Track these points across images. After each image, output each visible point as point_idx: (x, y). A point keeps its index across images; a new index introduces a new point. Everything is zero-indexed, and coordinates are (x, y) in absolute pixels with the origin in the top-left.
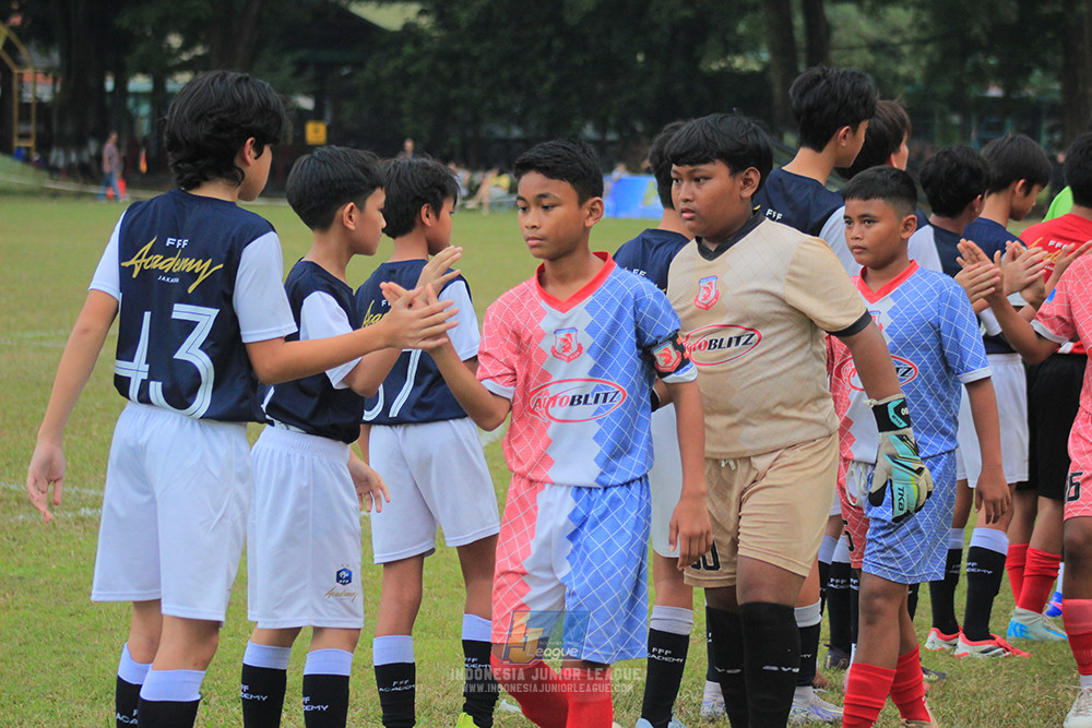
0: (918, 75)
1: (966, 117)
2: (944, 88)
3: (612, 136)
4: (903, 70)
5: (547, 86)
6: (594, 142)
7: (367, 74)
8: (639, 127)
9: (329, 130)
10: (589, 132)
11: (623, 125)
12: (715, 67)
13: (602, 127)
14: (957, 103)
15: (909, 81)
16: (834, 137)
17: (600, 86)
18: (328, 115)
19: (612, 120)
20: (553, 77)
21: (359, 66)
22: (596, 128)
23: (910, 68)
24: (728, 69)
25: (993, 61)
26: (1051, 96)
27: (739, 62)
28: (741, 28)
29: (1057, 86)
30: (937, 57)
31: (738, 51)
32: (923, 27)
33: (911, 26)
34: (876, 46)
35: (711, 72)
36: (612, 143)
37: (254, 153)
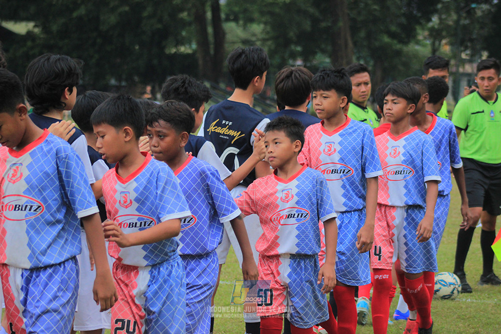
3: (124, 84)
5: (94, 61)
6: (116, 87)
8: (136, 78)
10: (113, 82)
11: (129, 78)
12: (173, 50)
13: (119, 79)
16: (252, 81)
17: (118, 60)
19: (124, 77)
20: (97, 56)
22: (116, 80)
24: (178, 53)
25: (299, 49)
26: (325, 65)
27: (182, 49)
28: (184, 33)
29: (328, 60)
30: (273, 47)
31: (183, 44)
32: (268, 33)
33: (262, 33)
34: (245, 42)
35: (170, 54)
36: (124, 86)
37: (68, 93)
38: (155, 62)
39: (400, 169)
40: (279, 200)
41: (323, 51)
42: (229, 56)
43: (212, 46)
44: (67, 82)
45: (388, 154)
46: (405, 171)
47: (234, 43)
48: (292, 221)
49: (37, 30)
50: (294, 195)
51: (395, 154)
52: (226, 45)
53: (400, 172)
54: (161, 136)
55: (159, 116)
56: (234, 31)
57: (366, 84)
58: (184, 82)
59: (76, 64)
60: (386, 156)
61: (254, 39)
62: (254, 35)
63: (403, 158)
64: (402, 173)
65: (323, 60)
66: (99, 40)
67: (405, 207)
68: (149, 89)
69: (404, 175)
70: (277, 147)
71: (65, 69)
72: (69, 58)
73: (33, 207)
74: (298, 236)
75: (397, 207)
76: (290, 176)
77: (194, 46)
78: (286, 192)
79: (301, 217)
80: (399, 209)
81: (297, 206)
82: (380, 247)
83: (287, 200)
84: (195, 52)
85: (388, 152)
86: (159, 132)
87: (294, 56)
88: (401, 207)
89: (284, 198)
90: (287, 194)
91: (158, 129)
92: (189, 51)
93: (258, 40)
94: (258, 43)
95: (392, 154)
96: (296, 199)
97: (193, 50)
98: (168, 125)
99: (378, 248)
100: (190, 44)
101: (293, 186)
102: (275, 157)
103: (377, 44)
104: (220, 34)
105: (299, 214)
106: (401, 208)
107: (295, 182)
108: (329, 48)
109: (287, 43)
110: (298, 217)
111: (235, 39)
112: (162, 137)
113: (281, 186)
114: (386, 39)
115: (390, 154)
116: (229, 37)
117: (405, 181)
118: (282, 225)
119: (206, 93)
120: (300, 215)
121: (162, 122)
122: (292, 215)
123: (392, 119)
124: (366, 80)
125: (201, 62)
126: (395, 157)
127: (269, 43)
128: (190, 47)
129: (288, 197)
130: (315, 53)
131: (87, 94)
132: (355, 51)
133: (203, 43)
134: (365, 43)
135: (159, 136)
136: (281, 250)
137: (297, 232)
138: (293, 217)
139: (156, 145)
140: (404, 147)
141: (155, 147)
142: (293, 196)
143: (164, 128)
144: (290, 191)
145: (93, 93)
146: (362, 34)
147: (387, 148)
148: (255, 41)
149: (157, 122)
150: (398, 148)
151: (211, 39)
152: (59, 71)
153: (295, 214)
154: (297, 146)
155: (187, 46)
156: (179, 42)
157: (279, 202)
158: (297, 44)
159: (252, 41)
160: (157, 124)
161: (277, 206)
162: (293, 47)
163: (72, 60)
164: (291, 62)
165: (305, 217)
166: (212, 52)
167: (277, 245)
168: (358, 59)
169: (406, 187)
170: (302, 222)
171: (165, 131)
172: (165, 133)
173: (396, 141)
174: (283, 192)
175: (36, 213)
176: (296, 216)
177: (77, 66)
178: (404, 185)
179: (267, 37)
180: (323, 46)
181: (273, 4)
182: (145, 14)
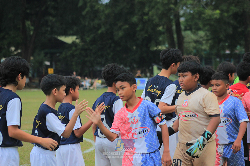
0: (207, 48)
1: (221, 59)
2: (214, 52)
3: (128, 69)
4: (203, 47)
5: (110, 56)
8: (135, 65)
12: (155, 48)
14: (218, 55)
15: (205, 50)
16: (171, 66)
17: (124, 56)
20: (112, 54)
23: (205, 47)
24: (157, 49)
25: (227, 44)
26: (242, 53)
27: (160, 48)
28: (160, 39)
29: (243, 50)
30: (212, 44)
31: (160, 45)
37: (21, 78)
38: (144, 55)
41: (241, 45)
43: (177, 46)
49: (78, 41)
52: (185, 44)
56: (190, 36)
62: (201, 37)
65: (241, 50)
66: (112, 45)
77: (167, 46)
109: (219, 41)
111: (190, 40)
127: (210, 41)
128: (165, 46)
151: (176, 41)
155: (163, 46)
158: (226, 41)
159: (200, 41)
181: (209, 20)
182: (138, 29)
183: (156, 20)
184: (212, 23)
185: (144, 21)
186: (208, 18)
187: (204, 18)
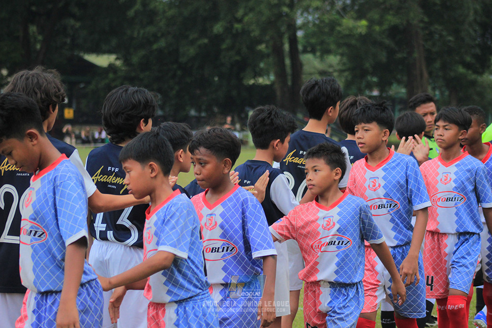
3: (203, 114)
5: (174, 92)
6: (196, 117)
7: (92, 87)
8: (216, 109)
9: (75, 112)
10: (193, 113)
11: (209, 109)
12: (252, 82)
13: (199, 110)
16: (326, 111)
17: (198, 92)
18: (74, 105)
19: (203, 107)
20: (177, 88)
21: (88, 83)
22: (196, 111)
24: (256, 84)
25: (375, 79)
26: (400, 95)
27: (261, 80)
28: (262, 65)
29: (403, 90)
30: (350, 78)
31: (260, 75)
32: (344, 64)
33: (338, 64)
34: (322, 73)
35: (249, 85)
36: (204, 117)
37: (144, 125)
38: (234, 93)
39: (451, 195)
40: (321, 227)
41: (399, 82)
42: (303, 88)
43: (289, 78)
44: (143, 114)
45: (439, 180)
46: (457, 198)
47: (311, 74)
48: (333, 248)
49: (118, 63)
50: (336, 223)
51: (445, 180)
52: (304, 76)
53: (451, 199)
54: (202, 163)
55: (200, 144)
56: (311, 63)
57: (432, 114)
58: (270, 113)
59: (153, 97)
60: (437, 182)
61: (331, 70)
62: (331, 66)
63: (454, 185)
64: (453, 200)
65: (399, 91)
66: (179, 73)
67: (456, 234)
68: (229, 119)
69: (455, 202)
70: (316, 174)
71: (142, 101)
72: (146, 91)
73: (38, 233)
74: (338, 264)
75: (449, 234)
76: (330, 204)
77: (272, 78)
78: (327, 219)
79: (342, 244)
80: (450, 236)
81: (339, 234)
82: (432, 277)
83: (328, 227)
84: (273, 84)
85: (438, 178)
86: (200, 159)
87: (370, 87)
88: (452, 234)
89: (325, 225)
90: (328, 221)
91: (199, 157)
92: (268, 83)
93: (335, 71)
94: (335, 74)
95: (443, 180)
96: (337, 226)
97: (271, 81)
98: (209, 152)
99: (430, 279)
100: (268, 75)
101: (334, 214)
102: (314, 185)
103: (452, 74)
104: (297, 66)
105: (339, 242)
106: (453, 236)
107: (336, 210)
108: (405, 78)
109: (363, 74)
110: (338, 244)
111: (312, 70)
112: (203, 165)
113: (322, 213)
114: (461, 70)
115: (441, 180)
116: (306, 68)
117: (456, 208)
118: (322, 252)
119: (292, 124)
120: (341, 242)
121: (202, 149)
122: (332, 242)
123: (444, 145)
124: (432, 110)
125: (278, 93)
126: (446, 184)
127: (346, 74)
128: (269, 78)
129: (330, 224)
130: (391, 84)
131: (162, 126)
132: (431, 81)
133: (281, 74)
134: (440, 74)
135: (201, 164)
136: (320, 277)
137: (337, 260)
138: (334, 244)
139: (198, 172)
140: (456, 173)
141: (197, 174)
142: (334, 224)
143: (204, 155)
144: (332, 218)
145: (167, 125)
146: (437, 65)
147: (438, 174)
148: (332, 72)
149: (197, 149)
150: (449, 174)
151: (289, 70)
152: (136, 102)
153: (335, 242)
154: (337, 174)
155: (265, 78)
156: (258, 74)
157: (320, 229)
158: (373, 74)
159: (329, 72)
160: (197, 151)
161: (318, 233)
162: (369, 78)
163: (149, 93)
164: (367, 92)
165: (345, 244)
166: (290, 83)
167: (317, 271)
168: (434, 89)
169: (457, 214)
170: (342, 249)
171: (205, 158)
172: (206, 160)
173: (447, 167)
174: (325, 219)
175: (41, 239)
176: (336, 243)
177: (154, 99)
178: (455, 212)
179: (344, 68)
180: (399, 76)
181: (349, 36)
182: (224, 46)
183: (256, 33)
184: (353, 42)
185: (234, 31)
186: (347, 32)
187: (339, 32)
